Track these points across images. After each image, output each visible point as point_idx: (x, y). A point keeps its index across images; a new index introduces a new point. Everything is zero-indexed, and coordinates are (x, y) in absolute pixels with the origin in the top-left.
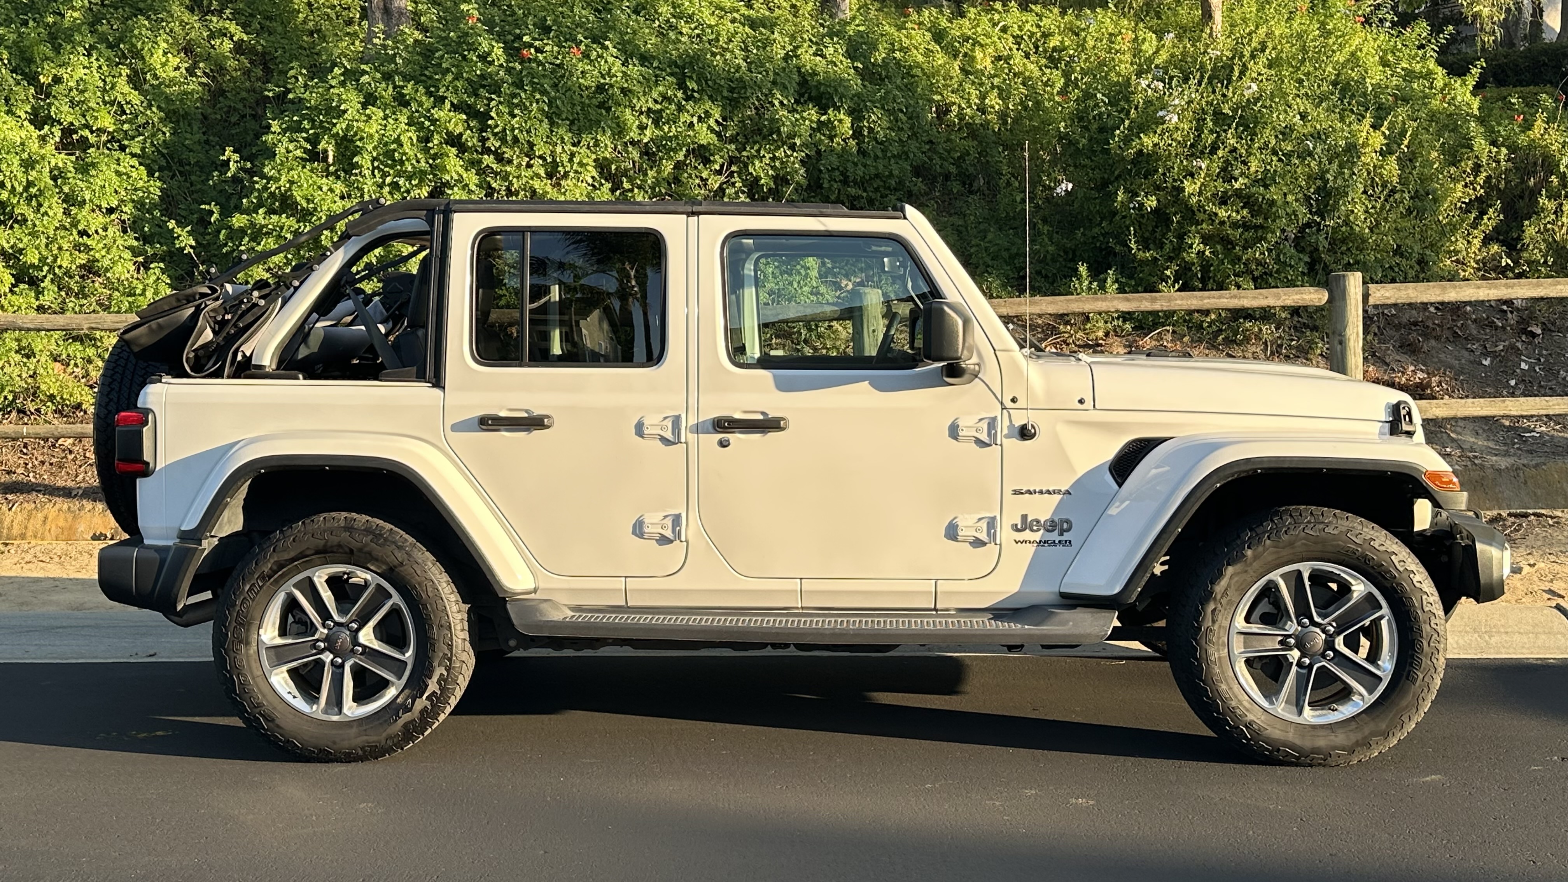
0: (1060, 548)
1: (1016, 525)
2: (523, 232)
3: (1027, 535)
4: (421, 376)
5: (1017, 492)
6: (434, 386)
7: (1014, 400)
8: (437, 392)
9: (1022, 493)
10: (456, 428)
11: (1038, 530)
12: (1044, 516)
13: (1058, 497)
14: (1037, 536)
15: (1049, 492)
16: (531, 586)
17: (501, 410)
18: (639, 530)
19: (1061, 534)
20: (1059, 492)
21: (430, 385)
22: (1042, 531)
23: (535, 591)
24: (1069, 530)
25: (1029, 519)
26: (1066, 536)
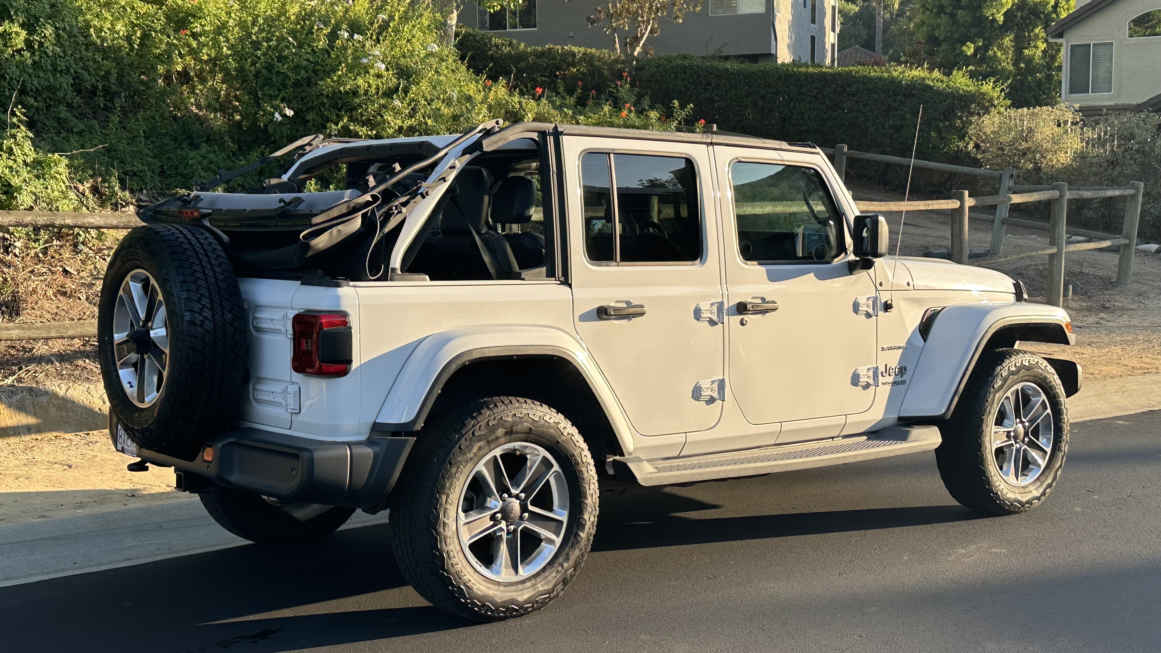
0: (901, 387)
1: (884, 371)
2: (609, 154)
4: (551, 274)
5: (883, 349)
6: (562, 283)
7: (881, 284)
8: (566, 288)
9: (885, 350)
10: (584, 318)
11: (892, 375)
12: (895, 365)
13: (901, 350)
14: (891, 379)
15: (897, 348)
16: (633, 447)
17: (611, 302)
18: (697, 394)
19: (901, 377)
20: (900, 348)
21: (559, 282)
23: (634, 450)
24: (905, 373)
25: (889, 367)
26: (904, 378)
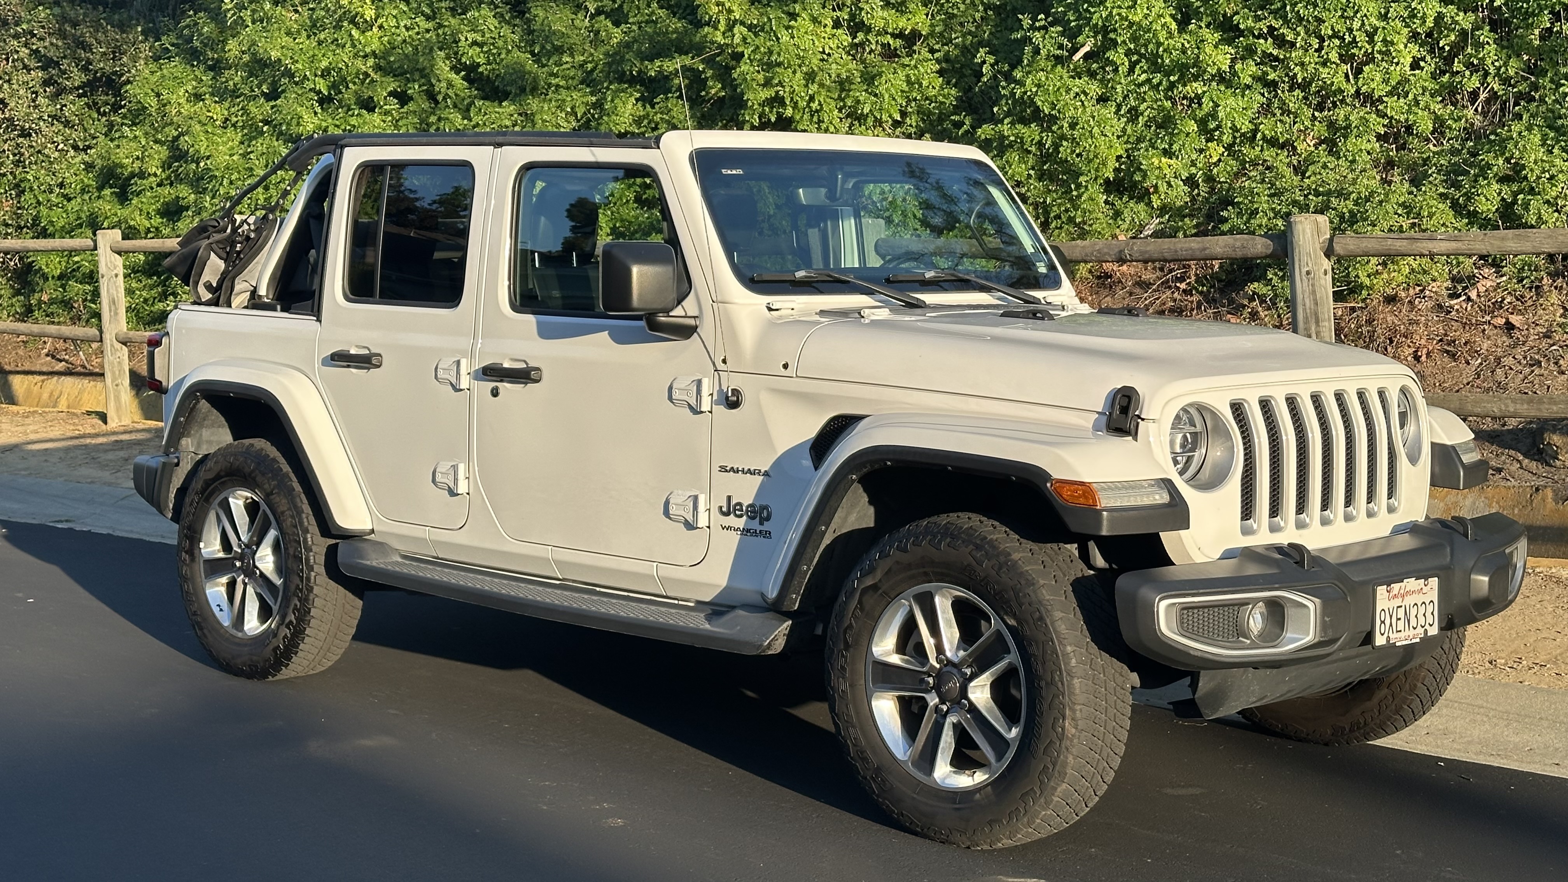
0: (760, 539)
1: (721, 508)
3: (732, 520)
5: (723, 469)
6: (316, 319)
7: (724, 361)
8: (317, 326)
9: (726, 471)
10: (324, 362)
11: (741, 516)
12: (747, 500)
13: (759, 479)
14: (741, 523)
15: (749, 472)
16: (368, 526)
18: (435, 478)
19: (761, 523)
20: (760, 472)
22: (745, 517)
23: (372, 531)
24: (768, 519)
25: (733, 502)
26: (767, 526)
